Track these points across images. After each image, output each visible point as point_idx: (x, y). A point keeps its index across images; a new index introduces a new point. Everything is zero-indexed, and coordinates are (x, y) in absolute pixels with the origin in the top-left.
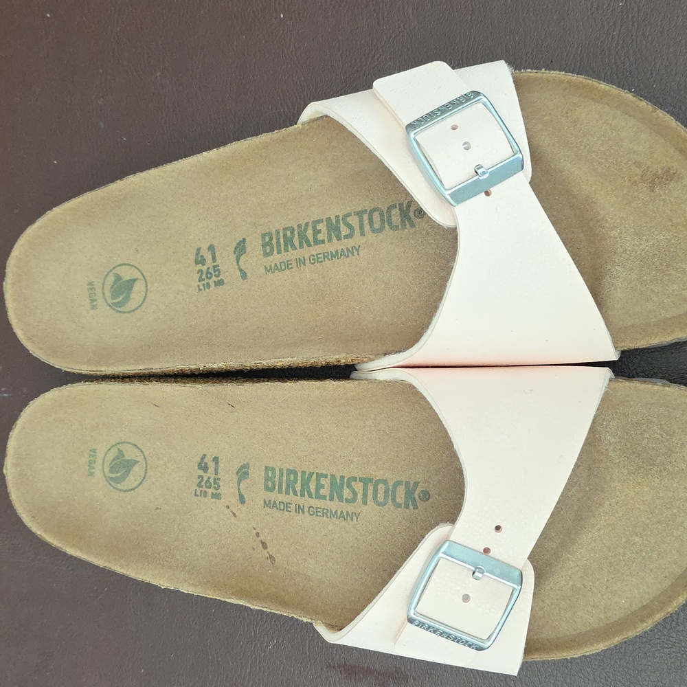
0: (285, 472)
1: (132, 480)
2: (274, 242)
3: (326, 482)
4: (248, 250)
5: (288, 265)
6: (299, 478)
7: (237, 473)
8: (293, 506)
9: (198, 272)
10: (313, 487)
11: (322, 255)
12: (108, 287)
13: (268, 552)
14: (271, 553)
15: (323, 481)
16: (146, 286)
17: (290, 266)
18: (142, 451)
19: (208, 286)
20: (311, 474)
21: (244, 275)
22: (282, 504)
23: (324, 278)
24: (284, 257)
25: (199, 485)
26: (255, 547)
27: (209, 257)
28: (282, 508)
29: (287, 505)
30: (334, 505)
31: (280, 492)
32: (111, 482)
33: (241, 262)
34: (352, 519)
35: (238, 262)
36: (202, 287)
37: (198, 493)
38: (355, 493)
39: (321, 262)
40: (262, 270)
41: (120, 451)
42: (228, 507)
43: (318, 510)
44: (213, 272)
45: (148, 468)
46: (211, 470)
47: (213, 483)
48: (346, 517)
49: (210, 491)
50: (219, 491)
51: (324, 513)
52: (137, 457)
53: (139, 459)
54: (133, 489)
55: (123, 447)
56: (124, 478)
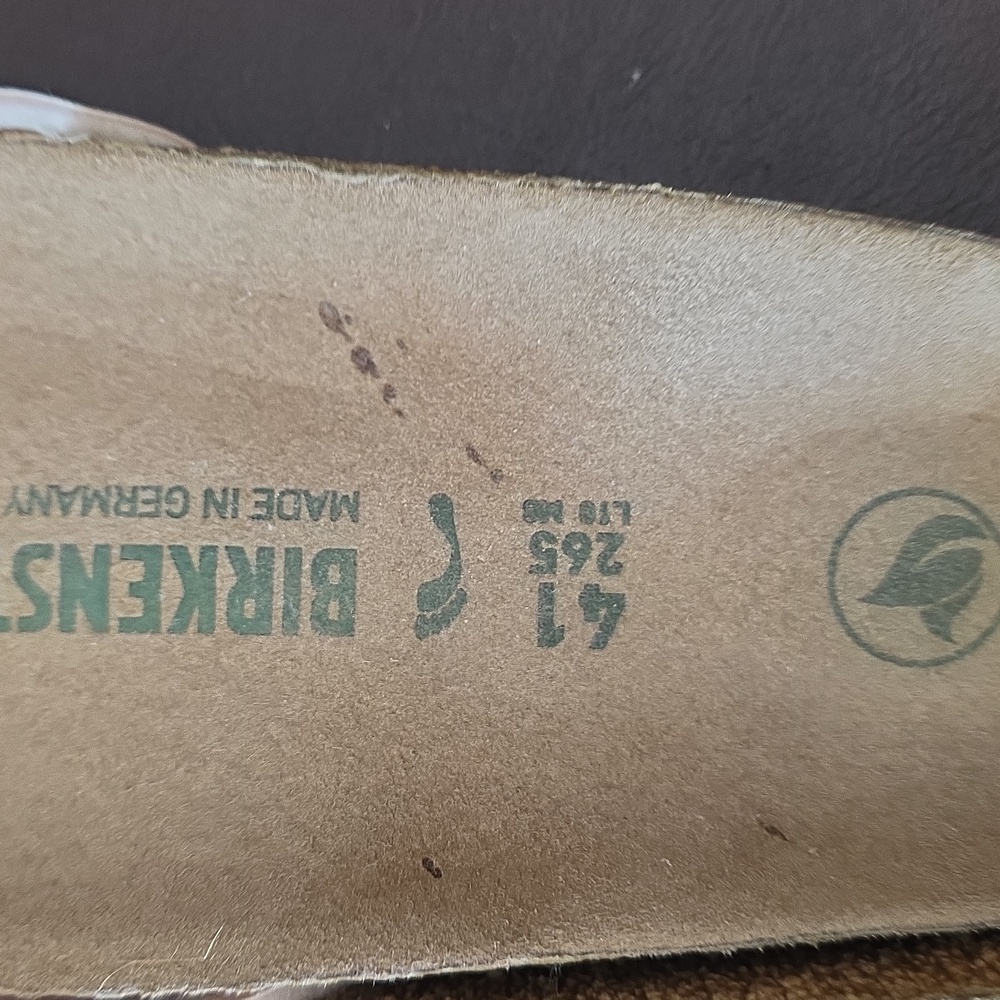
0: (277, 623)
6: (221, 606)
7: (463, 598)
8: (247, 508)
10: (172, 583)
13: (349, 339)
14: (339, 337)
15: (136, 608)
18: (855, 637)
25: (613, 541)
26: (396, 351)
28: (289, 500)
29: (270, 508)
30: (91, 531)
31: (294, 556)
32: (972, 518)
34: (33, 493)
37: (615, 513)
38: (21, 577)
41: (942, 632)
42: (496, 476)
43: (150, 509)
45: (824, 581)
46: (568, 596)
47: (560, 553)
48: (54, 496)
49: (570, 524)
50: (533, 529)
51: (133, 500)
52: (872, 618)
53: (864, 609)
54: (880, 501)
55: (933, 648)
56: (923, 537)
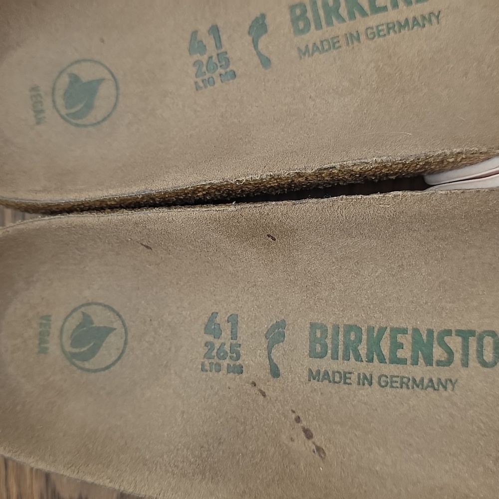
0: (341, 329)
1: (106, 354)
2: (310, 14)
3: (406, 340)
4: (270, 28)
5: (334, 44)
6: (364, 337)
7: (267, 335)
8: (354, 377)
9: (194, 64)
10: (385, 348)
11: (385, 27)
12: (60, 92)
13: (314, 443)
14: (318, 444)
15: (400, 338)
16: (117, 88)
17: (337, 45)
18: (118, 314)
19: (210, 82)
20: (382, 330)
21: (266, 62)
22: (337, 375)
23: (390, 57)
24: (327, 32)
25: (207, 356)
26: (295, 437)
27: (210, 42)
28: (337, 379)
29: (345, 377)
30: (420, 371)
31: (335, 357)
32: (74, 360)
33: (261, 46)
34: (445, 388)
35: (256, 46)
36: (201, 84)
37: (207, 367)
38: (450, 353)
39: (385, 35)
40: (294, 53)
41: (86, 316)
42: (254, 384)
43: (394, 379)
44: (218, 63)
45: (129, 336)
46: (226, 334)
47: (229, 352)
48: (436, 386)
49: (225, 363)
50: (240, 362)
51: (402, 383)
52: (112, 322)
53: (115, 326)
54: (108, 368)
55: (90, 310)
56: (93, 352)
